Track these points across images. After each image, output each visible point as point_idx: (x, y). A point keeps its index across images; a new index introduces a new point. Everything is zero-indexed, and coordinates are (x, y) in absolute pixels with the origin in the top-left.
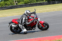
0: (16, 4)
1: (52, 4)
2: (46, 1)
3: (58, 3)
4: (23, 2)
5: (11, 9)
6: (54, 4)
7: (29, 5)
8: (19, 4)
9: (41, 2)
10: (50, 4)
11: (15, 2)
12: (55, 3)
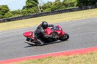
0: (42, 11)
1: (84, 9)
2: (76, 6)
3: (91, 8)
4: (49, 9)
5: (36, 17)
6: (86, 9)
7: (57, 11)
8: (45, 11)
9: (71, 8)
10: (82, 10)
11: (40, 9)
12: (88, 9)
